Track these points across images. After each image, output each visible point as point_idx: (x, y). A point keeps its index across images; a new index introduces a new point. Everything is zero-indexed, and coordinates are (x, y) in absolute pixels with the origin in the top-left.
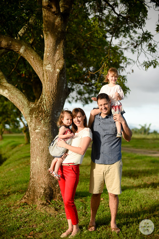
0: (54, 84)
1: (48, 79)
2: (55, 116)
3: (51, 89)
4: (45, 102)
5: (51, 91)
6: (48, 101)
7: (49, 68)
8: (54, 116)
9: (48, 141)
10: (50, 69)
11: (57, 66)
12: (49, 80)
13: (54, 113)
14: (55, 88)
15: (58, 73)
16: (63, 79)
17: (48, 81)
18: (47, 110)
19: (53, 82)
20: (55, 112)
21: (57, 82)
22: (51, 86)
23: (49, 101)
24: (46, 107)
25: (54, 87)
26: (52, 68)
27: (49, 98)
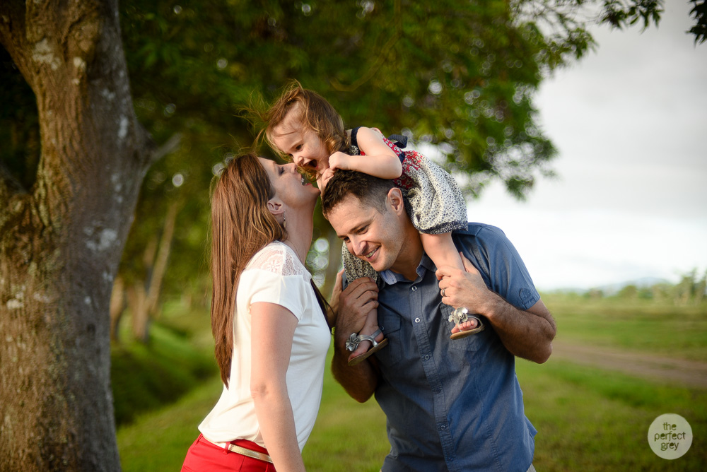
0: (69, 116)
1: (48, 101)
2: (91, 245)
3: (61, 139)
4: (43, 191)
5: (64, 148)
6: (55, 188)
7: (45, 54)
8: (84, 245)
9: (53, 344)
10: (49, 59)
11: (72, 46)
12: (52, 104)
13: (85, 236)
14: (76, 133)
15: (81, 76)
16: (111, 96)
17: (47, 106)
18: (50, 223)
19: (67, 110)
20: (89, 231)
21: (82, 112)
22: (59, 126)
23: (58, 188)
24: (48, 210)
25: (73, 132)
26: (55, 56)
27: (56, 173)
